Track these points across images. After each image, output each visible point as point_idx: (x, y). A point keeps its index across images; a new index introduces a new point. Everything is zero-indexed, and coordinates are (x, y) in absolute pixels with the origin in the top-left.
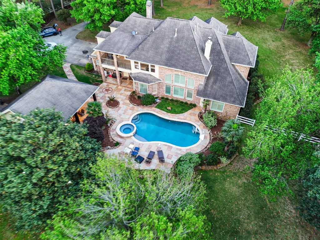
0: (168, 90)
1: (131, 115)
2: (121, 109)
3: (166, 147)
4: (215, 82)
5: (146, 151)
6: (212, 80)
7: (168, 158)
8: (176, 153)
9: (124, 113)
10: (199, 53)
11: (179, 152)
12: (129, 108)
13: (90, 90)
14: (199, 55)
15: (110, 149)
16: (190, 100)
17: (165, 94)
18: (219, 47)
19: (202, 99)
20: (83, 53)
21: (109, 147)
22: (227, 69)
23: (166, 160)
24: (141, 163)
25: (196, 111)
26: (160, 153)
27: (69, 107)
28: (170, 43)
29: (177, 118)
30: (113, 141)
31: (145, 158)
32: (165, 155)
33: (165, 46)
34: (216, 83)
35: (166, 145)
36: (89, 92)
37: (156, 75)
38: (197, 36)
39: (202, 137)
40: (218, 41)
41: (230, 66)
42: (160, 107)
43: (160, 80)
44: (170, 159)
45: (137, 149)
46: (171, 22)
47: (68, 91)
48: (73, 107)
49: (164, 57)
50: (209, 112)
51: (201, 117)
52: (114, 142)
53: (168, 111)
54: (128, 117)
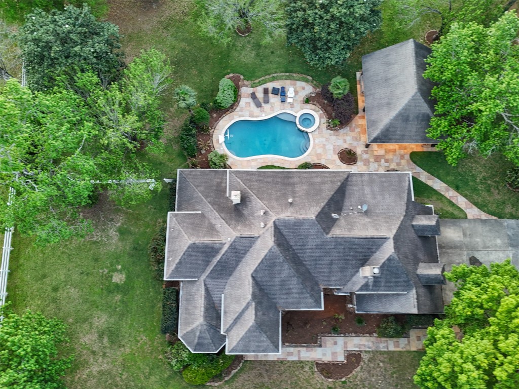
1: (314, 144)
3: (255, 115)
5: (274, 103)
7: (249, 103)
8: (242, 111)
9: (324, 145)
11: (240, 113)
12: (323, 157)
15: (310, 93)
18: (223, 216)
21: (313, 95)
23: (250, 100)
26: (259, 105)
27: (373, 91)
30: (314, 103)
31: (271, 95)
32: (253, 105)
34: (217, 183)
35: (256, 117)
40: (226, 222)
44: (247, 103)
45: (283, 101)
48: (371, 94)
52: (311, 102)
54: (316, 141)
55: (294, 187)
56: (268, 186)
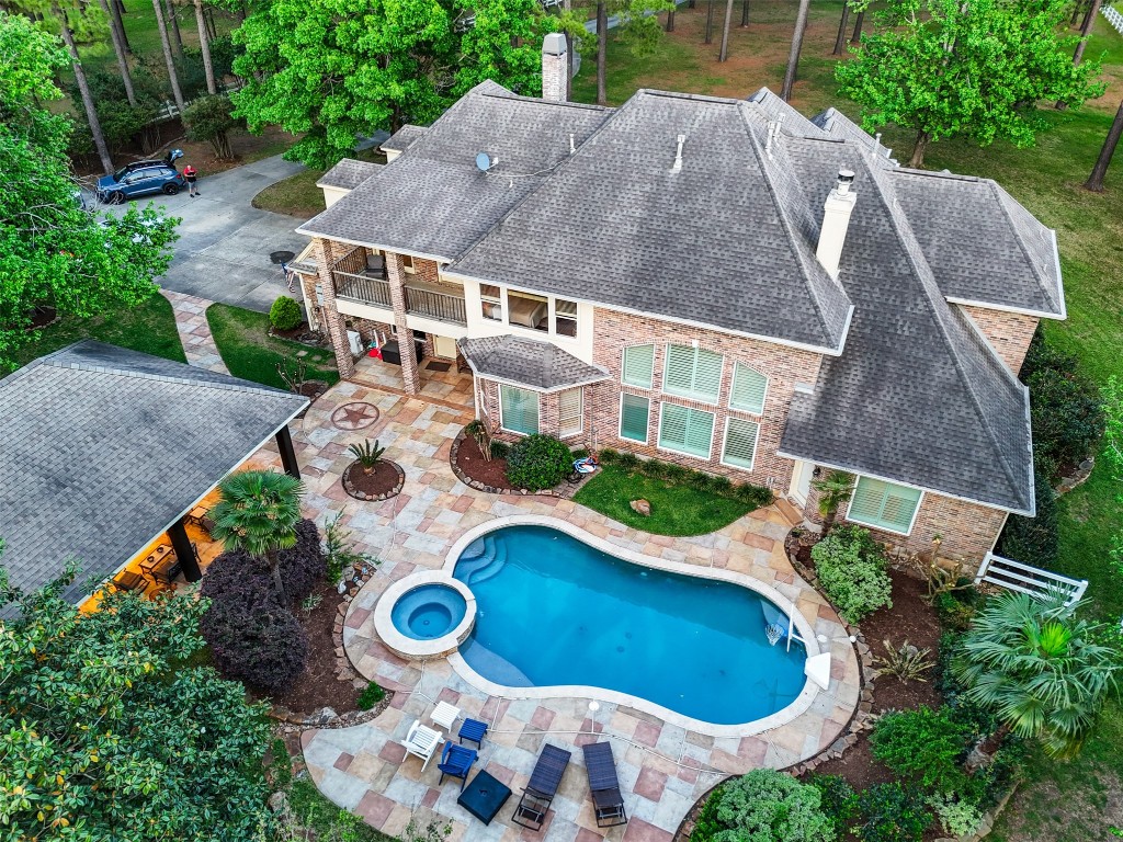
0: (635, 420)
1: (453, 539)
2: (411, 505)
3: (632, 723)
4: (872, 385)
5: (521, 744)
6: (855, 377)
7: (639, 789)
8: (689, 762)
9: (421, 528)
10: (790, 247)
11: (702, 755)
12: (450, 500)
13: (260, 414)
14: (794, 256)
15: (333, 725)
16: (741, 468)
17: (622, 440)
18: (884, 220)
19: (803, 468)
20: (270, 262)
21: (329, 712)
22: (928, 324)
23: (635, 806)
24: (494, 822)
25: (775, 525)
26: (600, 758)
27: (139, 498)
28: (653, 201)
29: (680, 556)
30: (351, 676)
31: (517, 786)
32: (628, 775)
33: (624, 215)
34: (877, 389)
35: (629, 711)
36: (255, 421)
37: (581, 347)
38: (779, 168)
39: (817, 667)
40: (877, 194)
41: (942, 313)
42: (597, 498)
43: (598, 372)
44: (655, 797)
45: (475, 731)
46: (655, 108)
47: (147, 418)
48: (157, 499)
49: (622, 263)
50: (846, 534)
51: (802, 557)
52: (359, 684)
53: (637, 521)
54: (441, 547)
55: (643, 222)
56: (723, 245)
